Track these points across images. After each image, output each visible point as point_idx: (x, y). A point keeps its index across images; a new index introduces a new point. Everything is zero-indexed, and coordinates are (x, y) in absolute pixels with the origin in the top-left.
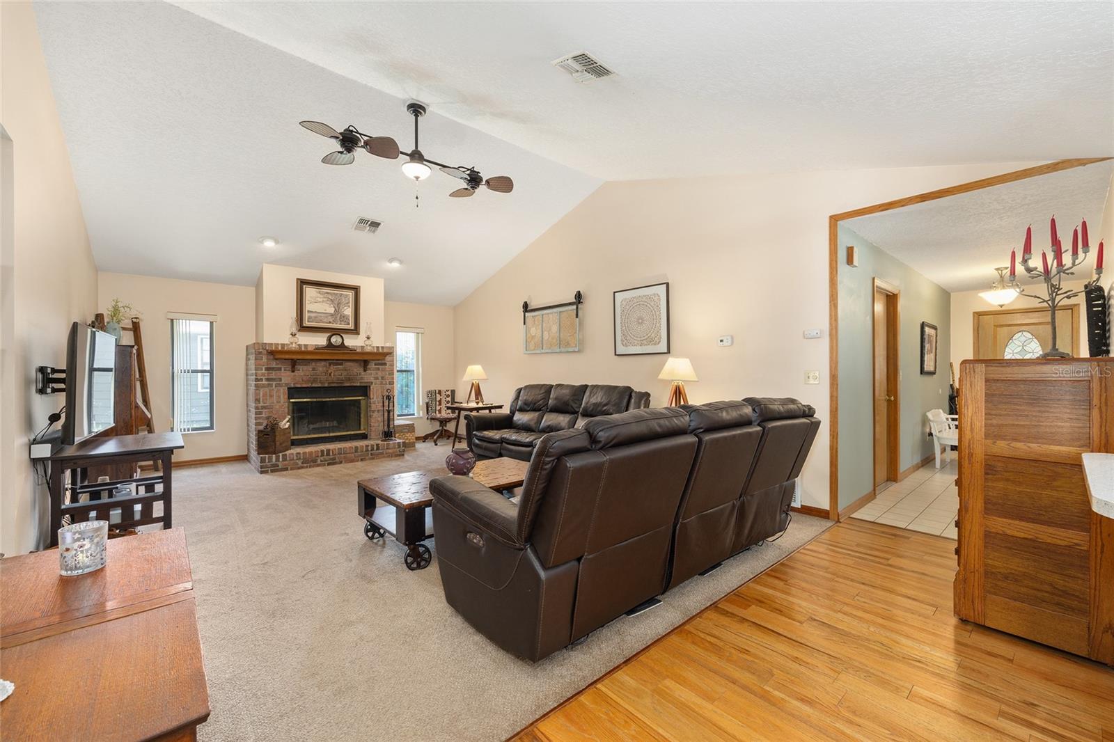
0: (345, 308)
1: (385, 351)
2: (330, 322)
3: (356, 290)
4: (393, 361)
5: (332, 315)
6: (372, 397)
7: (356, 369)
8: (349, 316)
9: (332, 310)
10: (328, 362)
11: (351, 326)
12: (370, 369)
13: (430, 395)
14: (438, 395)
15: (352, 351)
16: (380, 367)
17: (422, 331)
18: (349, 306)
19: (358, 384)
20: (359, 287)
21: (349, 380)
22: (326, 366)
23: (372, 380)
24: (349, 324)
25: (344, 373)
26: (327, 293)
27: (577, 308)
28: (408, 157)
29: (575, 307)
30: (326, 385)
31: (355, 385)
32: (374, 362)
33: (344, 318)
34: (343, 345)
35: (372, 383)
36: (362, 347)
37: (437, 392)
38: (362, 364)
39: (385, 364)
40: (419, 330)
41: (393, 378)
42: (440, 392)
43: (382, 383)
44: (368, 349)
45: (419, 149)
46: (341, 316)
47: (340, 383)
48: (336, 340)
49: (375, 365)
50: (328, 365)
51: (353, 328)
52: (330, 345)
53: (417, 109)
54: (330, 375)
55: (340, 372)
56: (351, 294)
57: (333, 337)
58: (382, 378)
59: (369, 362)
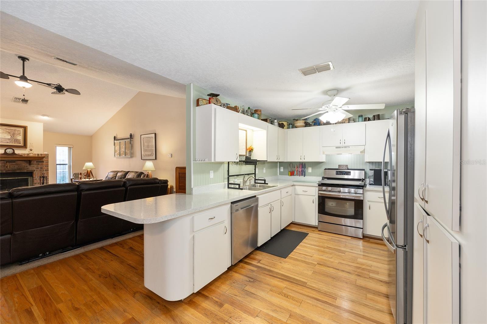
0: (18, 136)
1: (43, 156)
2: (8, 143)
3: (25, 128)
4: (48, 160)
5: (9, 139)
6: (34, 177)
7: (24, 164)
8: (20, 140)
9: (9, 137)
10: (5, 161)
11: (22, 144)
12: (33, 164)
13: (75, 175)
14: (79, 175)
15: (20, 156)
16: (40, 163)
17: (72, 146)
18: (20, 135)
19: (26, 171)
20: (27, 126)
21: (19, 169)
22: (4, 163)
23: (35, 169)
24: (20, 143)
25: (17, 166)
26: (6, 129)
27: (130, 140)
28: (19, 79)
29: (129, 140)
30: (4, 172)
31: (24, 171)
32: (36, 161)
33: (17, 141)
34: (14, 153)
35: (35, 170)
36: (28, 154)
37: (79, 174)
38: (28, 162)
39: (43, 162)
40: (70, 146)
41: (48, 168)
42: (81, 174)
43: (40, 170)
44: (31, 155)
45: (25, 75)
46: (15, 139)
47: (14, 171)
48: (9, 151)
49: (37, 162)
50: (5, 162)
51: (23, 145)
52: (5, 153)
53: (24, 59)
54: (7, 167)
55: (14, 166)
56: (21, 130)
57: (8, 149)
58: (41, 168)
59: (31, 161)
